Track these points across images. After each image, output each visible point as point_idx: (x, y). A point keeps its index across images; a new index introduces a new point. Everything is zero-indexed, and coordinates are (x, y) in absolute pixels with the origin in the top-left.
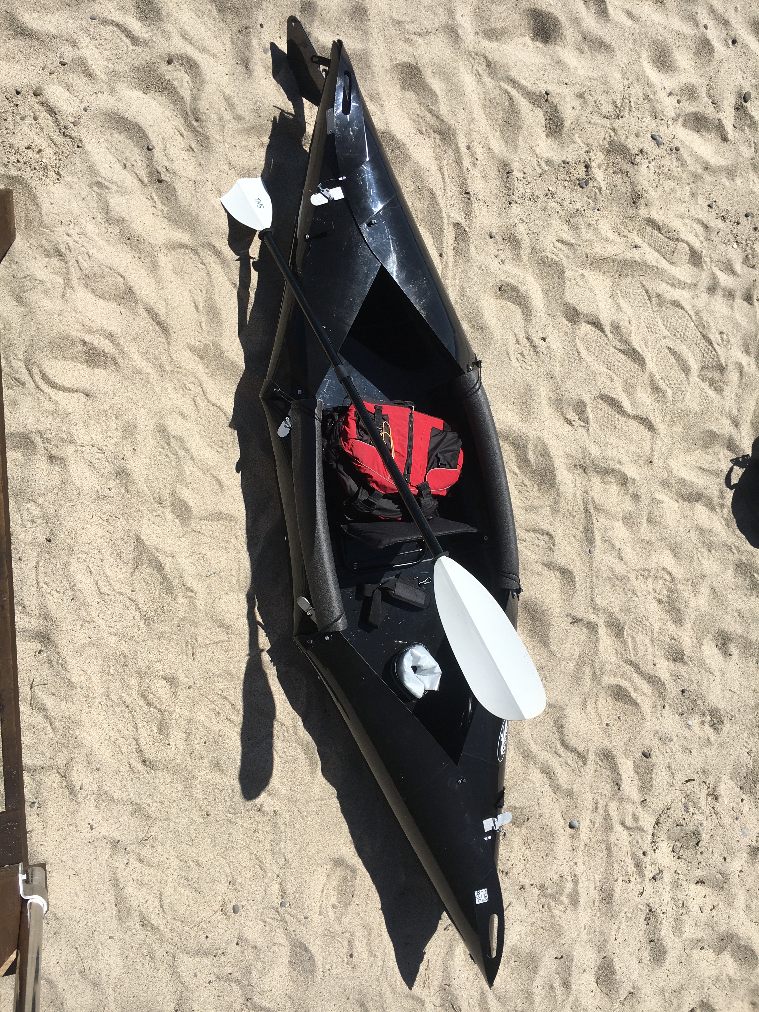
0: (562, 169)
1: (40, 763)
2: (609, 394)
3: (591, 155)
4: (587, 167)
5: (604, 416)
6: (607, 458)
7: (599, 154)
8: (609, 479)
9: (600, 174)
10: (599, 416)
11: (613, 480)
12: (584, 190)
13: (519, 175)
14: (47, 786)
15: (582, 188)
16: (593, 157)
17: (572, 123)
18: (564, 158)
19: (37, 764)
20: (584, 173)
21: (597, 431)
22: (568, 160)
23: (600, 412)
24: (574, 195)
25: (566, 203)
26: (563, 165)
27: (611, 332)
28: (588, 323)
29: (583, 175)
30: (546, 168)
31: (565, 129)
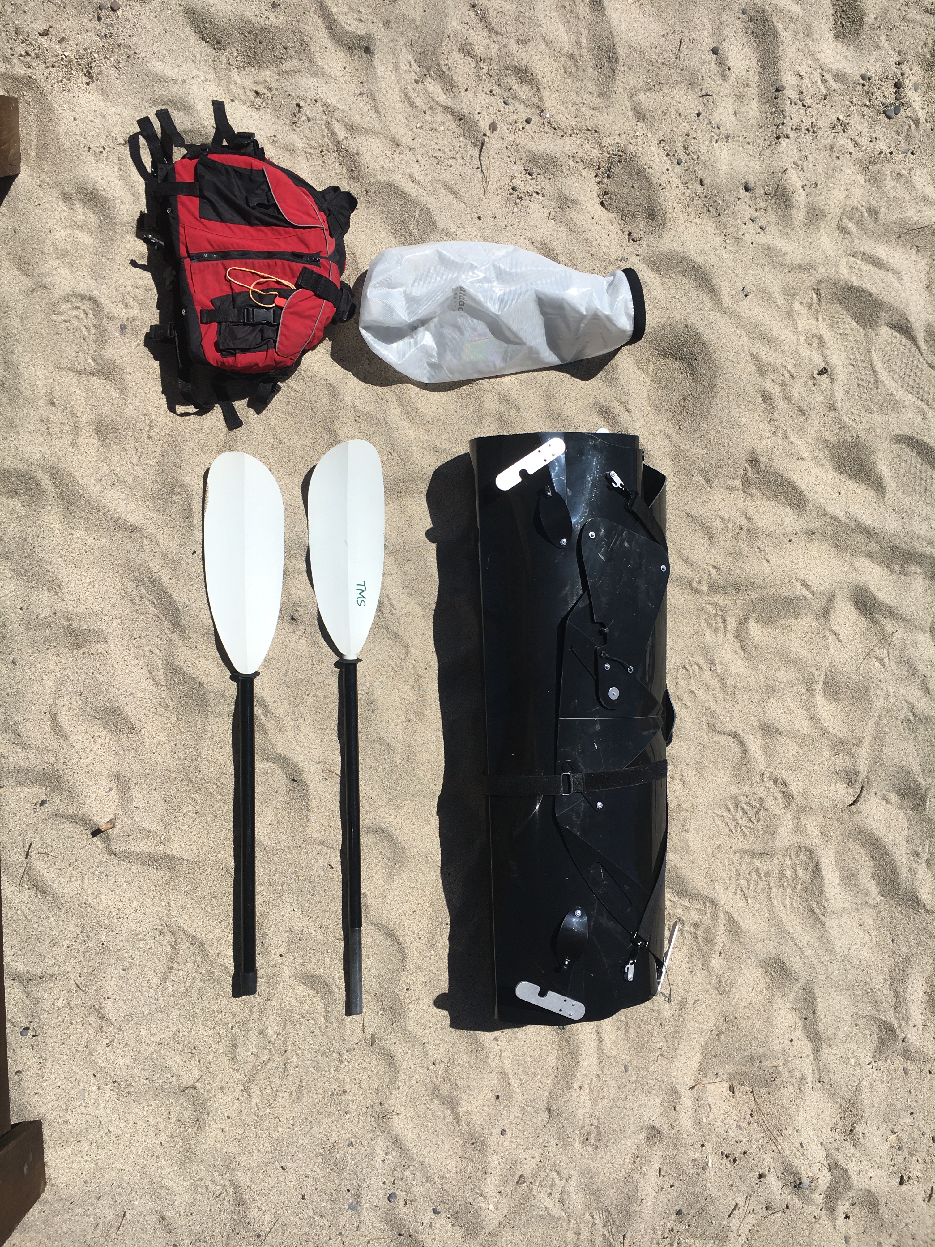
0: (859, 88)
1: (36, 970)
2: (919, 437)
3: (905, 67)
4: (898, 86)
5: (909, 472)
6: (912, 536)
7: (916, 68)
8: (913, 568)
9: (918, 99)
10: (902, 471)
11: (919, 571)
12: (892, 122)
13: (794, 95)
14: (47, 1006)
15: (890, 118)
16: (907, 72)
17: (876, 19)
18: (863, 71)
19: (33, 971)
20: (894, 96)
21: (898, 494)
22: (869, 74)
23: (903, 464)
24: (877, 128)
25: (864, 141)
26: (862, 81)
27: (926, 342)
28: (892, 326)
29: (891, 99)
30: (835, 86)
31: (866, 27)
